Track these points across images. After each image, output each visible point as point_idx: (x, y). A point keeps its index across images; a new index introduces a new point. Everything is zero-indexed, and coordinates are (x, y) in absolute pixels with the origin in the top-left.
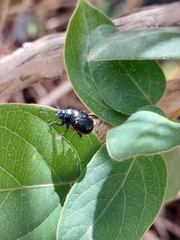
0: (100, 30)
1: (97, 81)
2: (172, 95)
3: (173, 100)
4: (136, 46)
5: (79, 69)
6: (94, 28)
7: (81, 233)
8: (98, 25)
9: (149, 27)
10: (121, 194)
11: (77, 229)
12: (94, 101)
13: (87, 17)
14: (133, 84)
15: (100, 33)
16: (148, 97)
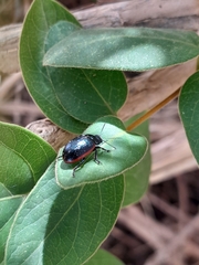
0: (60, 26)
1: (55, 84)
2: (139, 96)
3: (140, 101)
4: (94, 53)
5: (36, 69)
6: (53, 23)
7: (31, 250)
8: (57, 20)
9: (113, 23)
10: (75, 207)
11: (27, 245)
12: (51, 106)
13: (45, 11)
14: (93, 89)
15: (59, 30)
16: (108, 104)
